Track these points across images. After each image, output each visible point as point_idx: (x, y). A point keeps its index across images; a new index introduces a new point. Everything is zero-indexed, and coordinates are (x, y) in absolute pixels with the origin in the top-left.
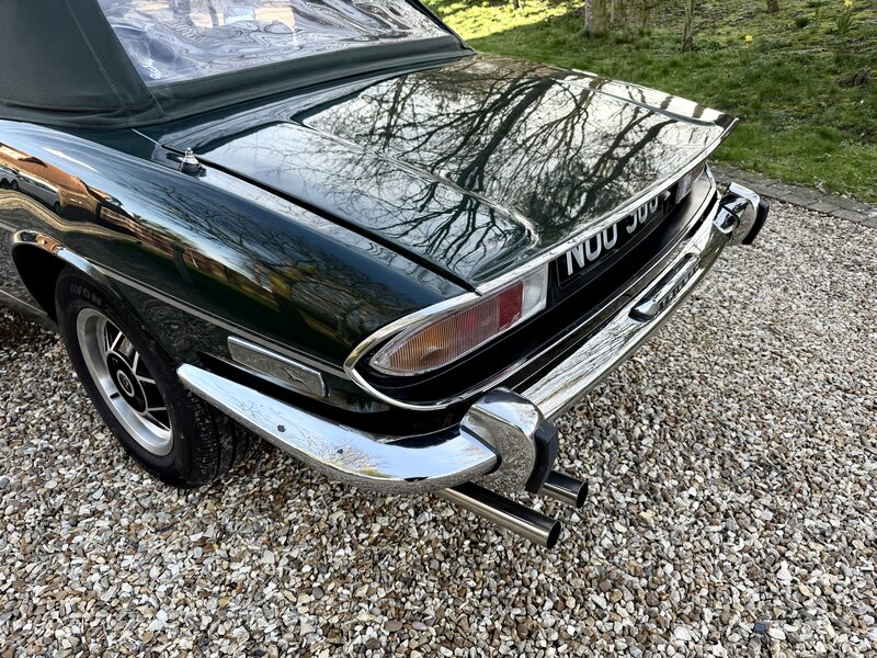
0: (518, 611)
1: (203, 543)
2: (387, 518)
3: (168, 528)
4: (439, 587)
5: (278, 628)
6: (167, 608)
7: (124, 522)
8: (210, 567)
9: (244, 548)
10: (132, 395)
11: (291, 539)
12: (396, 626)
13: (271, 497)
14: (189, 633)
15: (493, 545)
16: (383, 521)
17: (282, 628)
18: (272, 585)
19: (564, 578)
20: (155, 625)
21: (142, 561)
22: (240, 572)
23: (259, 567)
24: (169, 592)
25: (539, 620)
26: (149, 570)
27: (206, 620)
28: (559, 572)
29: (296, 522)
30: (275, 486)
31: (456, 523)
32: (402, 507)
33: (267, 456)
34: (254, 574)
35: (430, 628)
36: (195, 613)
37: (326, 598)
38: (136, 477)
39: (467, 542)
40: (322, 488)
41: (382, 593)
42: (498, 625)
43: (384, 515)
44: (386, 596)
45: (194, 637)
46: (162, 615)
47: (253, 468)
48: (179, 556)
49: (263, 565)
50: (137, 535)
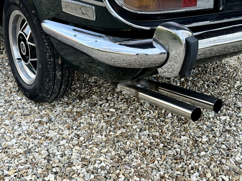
0: (179, 173)
1: (40, 122)
2: (125, 130)
3: (27, 115)
4: (142, 156)
5: (62, 154)
6: (17, 139)
7: (10, 110)
8: (40, 130)
9: (57, 127)
10: (24, 54)
11: (79, 128)
12: (116, 165)
13: (75, 114)
14: (23, 148)
15: (175, 148)
16: (123, 130)
17: (64, 155)
18: (64, 141)
19: (209, 167)
20: (9, 143)
21: (12, 123)
22: (52, 134)
23: (61, 134)
24: (20, 135)
25: (189, 179)
26: (14, 126)
27: (31, 145)
28: (207, 164)
29: (83, 123)
30: (78, 110)
31: (159, 137)
32: (134, 127)
33: (78, 101)
34: (58, 136)
35: (132, 169)
36: (28, 142)
37: (87, 149)
38: (19, 98)
39: (162, 145)
40: (99, 115)
41: (113, 153)
42: (166, 176)
43: (124, 128)
44: (115, 155)
45: (24, 150)
46: (14, 141)
47: (70, 103)
48: (28, 124)
49: (63, 134)
50: (13, 115)
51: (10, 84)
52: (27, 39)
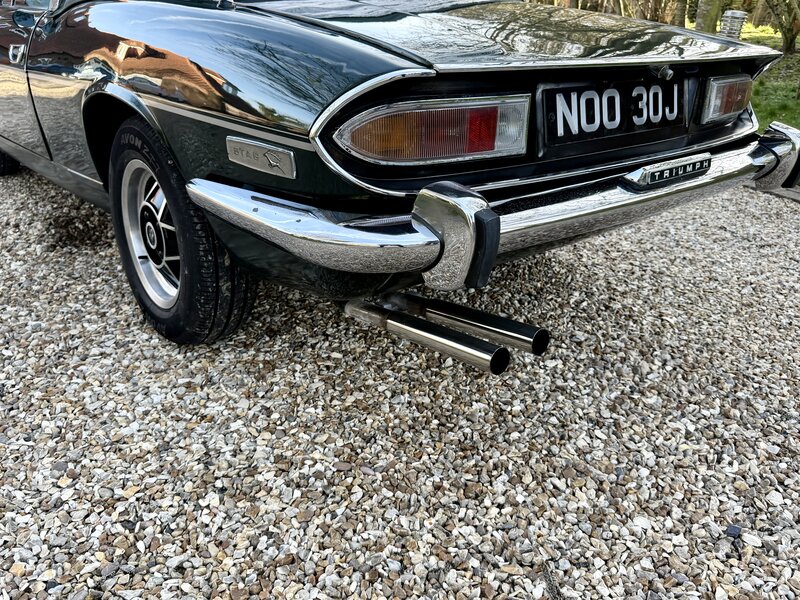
0: (470, 477)
1: (188, 386)
2: (363, 394)
3: (162, 371)
4: (397, 447)
5: (235, 451)
6: (141, 421)
7: (125, 362)
8: (188, 402)
9: (223, 394)
10: (153, 247)
11: (269, 394)
12: (346, 467)
13: (261, 366)
14: (153, 440)
15: (461, 427)
16: (359, 396)
17: (238, 451)
18: (240, 422)
19: (527, 463)
20: (125, 431)
21: (131, 388)
22: (213, 409)
23: (233, 409)
24: (146, 413)
25: (490, 487)
26: (134, 396)
27: (171, 434)
28: (523, 457)
29: (277, 384)
30: (267, 358)
31: (430, 407)
32: (380, 389)
33: (268, 339)
34: (226, 413)
35: (377, 473)
36: (163, 428)
37: (286, 438)
38: (146, 336)
39: (436, 422)
40: (309, 366)
41: (340, 443)
42: (446, 484)
43: (361, 391)
44: (344, 446)
45: (157, 444)
46: (135, 426)
47: (252, 344)
48: (164, 390)
49: (237, 408)
50: (132, 373)
51: (125, 308)
52: (159, 217)
